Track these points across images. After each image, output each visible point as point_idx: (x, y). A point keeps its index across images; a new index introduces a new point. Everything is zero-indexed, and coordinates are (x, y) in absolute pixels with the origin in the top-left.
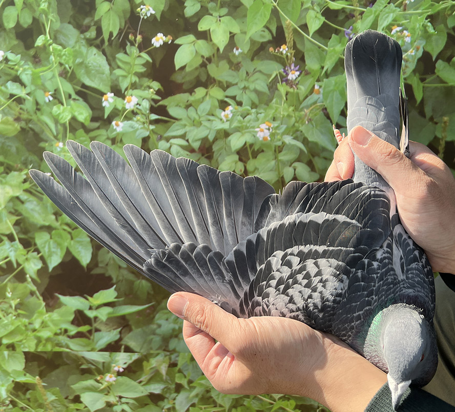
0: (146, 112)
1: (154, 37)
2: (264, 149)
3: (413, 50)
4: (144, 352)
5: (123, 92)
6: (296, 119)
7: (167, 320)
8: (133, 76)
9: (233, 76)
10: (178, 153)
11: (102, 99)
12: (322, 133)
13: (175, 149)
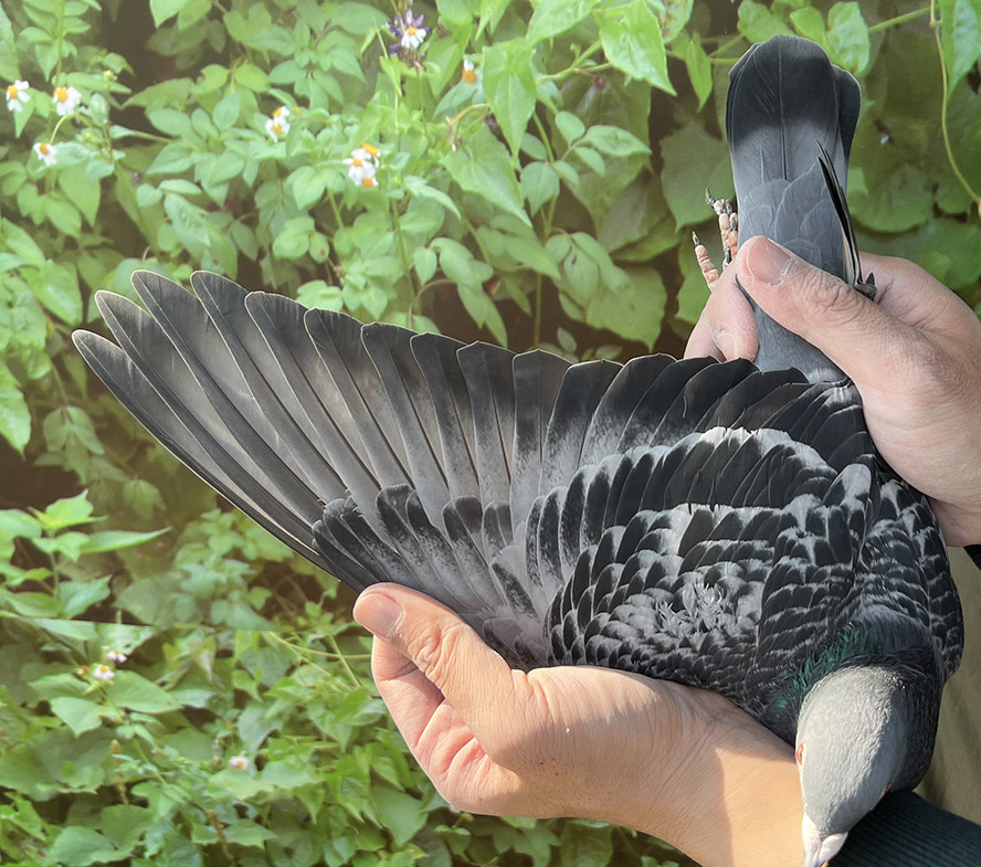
0: (101, 121)
2: (368, 206)
4: (162, 624)
5: (47, 79)
6: (429, 140)
7: (201, 562)
8: (64, 42)
9: (283, 39)
10: (181, 211)
11: (5, 96)
12: (489, 173)
13: (173, 204)
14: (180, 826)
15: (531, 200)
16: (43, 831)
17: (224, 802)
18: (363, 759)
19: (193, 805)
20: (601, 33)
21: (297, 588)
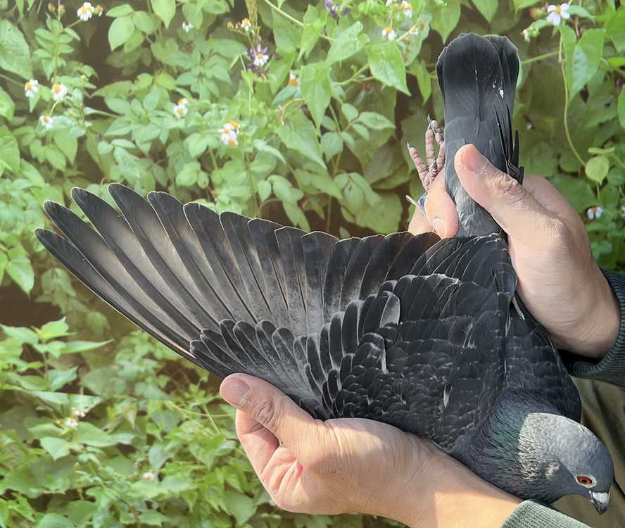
0: (79, 104)
1: (80, 7)
2: (232, 156)
3: (416, 27)
4: (106, 395)
5: (49, 79)
6: (269, 118)
7: (130, 360)
8: (59, 58)
9: (185, 59)
10: (123, 157)
11: (24, 88)
12: (303, 138)
13: (119, 153)
14: (113, 513)
15: (326, 154)
16: (33, 516)
17: (140, 499)
18: (220, 475)
19: (121, 500)
20: (369, 59)
21: (185, 377)
